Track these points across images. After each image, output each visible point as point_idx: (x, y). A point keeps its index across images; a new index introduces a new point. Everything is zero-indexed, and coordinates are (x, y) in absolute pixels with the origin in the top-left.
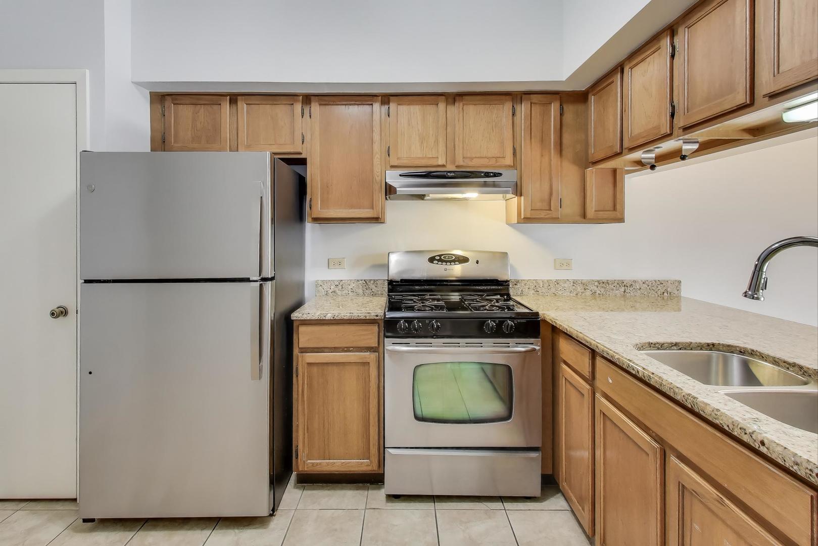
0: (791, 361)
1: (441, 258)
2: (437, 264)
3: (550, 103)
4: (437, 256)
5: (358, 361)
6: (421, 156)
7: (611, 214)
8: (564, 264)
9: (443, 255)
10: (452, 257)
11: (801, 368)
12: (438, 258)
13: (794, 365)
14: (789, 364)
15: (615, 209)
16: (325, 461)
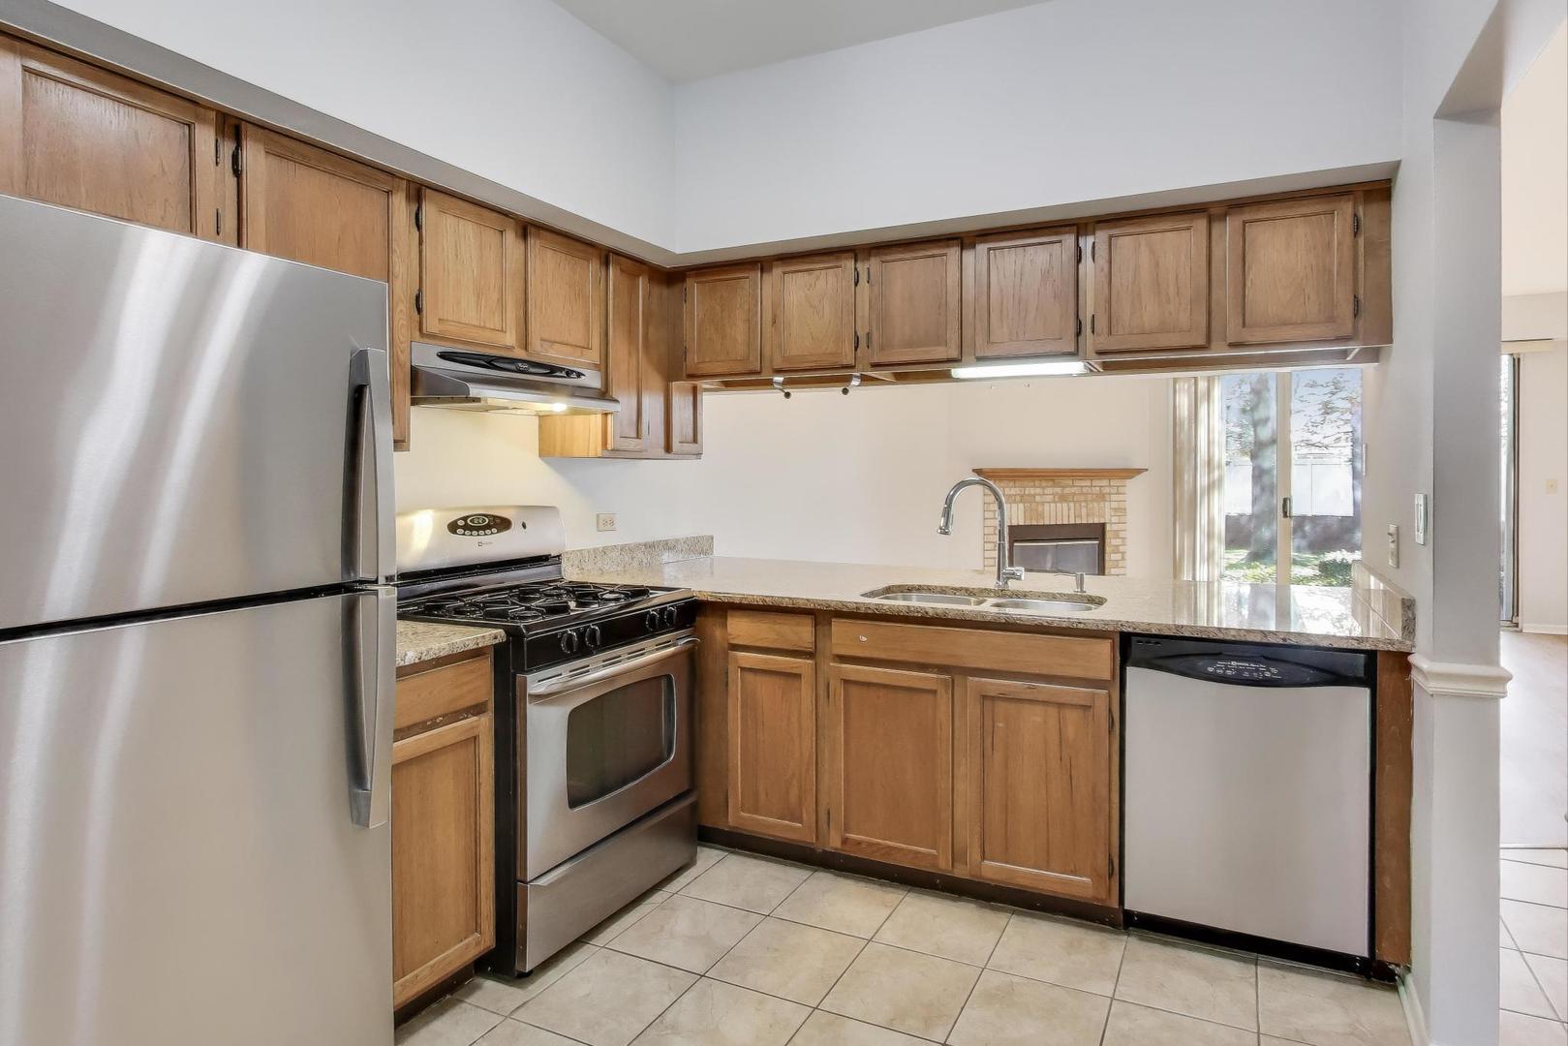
0: (957, 586)
1: (466, 523)
2: (464, 534)
3: (638, 276)
4: (461, 519)
5: (459, 739)
6: (476, 323)
7: (692, 447)
8: (606, 523)
9: (468, 517)
10: (484, 521)
11: (967, 590)
12: (461, 523)
13: (961, 589)
14: (956, 589)
15: (695, 441)
16: (407, 977)
